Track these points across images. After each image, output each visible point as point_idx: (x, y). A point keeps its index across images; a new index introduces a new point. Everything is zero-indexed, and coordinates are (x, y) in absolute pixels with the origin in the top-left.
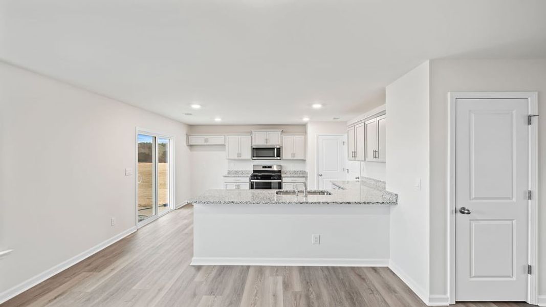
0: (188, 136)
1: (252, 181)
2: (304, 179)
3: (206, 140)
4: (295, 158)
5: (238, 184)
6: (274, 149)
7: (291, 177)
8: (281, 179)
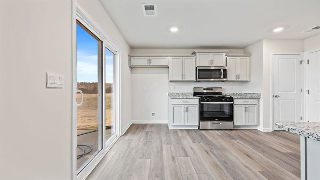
0: (130, 57)
1: (202, 103)
2: (256, 100)
3: (149, 61)
4: (240, 80)
5: (186, 106)
6: (220, 70)
7: (243, 99)
8: (232, 101)
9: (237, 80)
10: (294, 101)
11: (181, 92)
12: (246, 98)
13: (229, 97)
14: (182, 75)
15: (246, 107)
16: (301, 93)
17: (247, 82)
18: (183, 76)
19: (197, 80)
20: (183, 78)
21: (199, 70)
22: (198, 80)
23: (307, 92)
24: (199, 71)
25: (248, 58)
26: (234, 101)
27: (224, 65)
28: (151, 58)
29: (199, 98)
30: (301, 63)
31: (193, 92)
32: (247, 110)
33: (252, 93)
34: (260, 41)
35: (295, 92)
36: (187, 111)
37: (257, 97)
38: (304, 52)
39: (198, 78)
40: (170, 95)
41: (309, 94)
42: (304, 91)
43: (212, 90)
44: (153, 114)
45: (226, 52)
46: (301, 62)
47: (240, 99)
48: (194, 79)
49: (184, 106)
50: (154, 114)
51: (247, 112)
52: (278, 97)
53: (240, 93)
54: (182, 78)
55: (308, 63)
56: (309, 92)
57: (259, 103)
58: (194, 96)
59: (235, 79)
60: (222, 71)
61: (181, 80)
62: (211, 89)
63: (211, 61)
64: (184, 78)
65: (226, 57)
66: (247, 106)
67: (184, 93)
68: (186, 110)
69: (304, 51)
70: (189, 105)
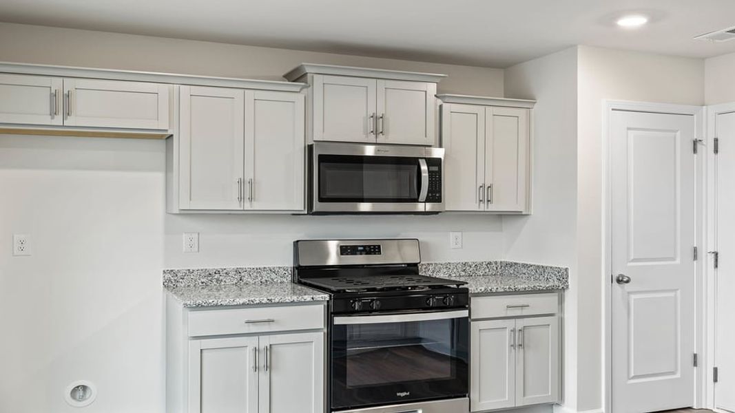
9: (483, 207)
10: (672, 294)
11: (231, 266)
12: (516, 292)
13: (455, 286)
14: (241, 182)
15: (517, 329)
16: (695, 262)
17: (517, 215)
18: (247, 188)
19: (314, 210)
20: (247, 196)
21: (322, 158)
22: (317, 206)
23: (711, 258)
24: (321, 164)
25: (521, 113)
26: (472, 306)
27: (432, 138)
28: (70, 84)
29: (326, 296)
30: (695, 151)
31: (290, 263)
32: (520, 343)
33: (538, 266)
34: (568, 50)
35: (678, 261)
36: (269, 367)
37: (557, 283)
38: (704, 107)
39: (321, 200)
40: (172, 282)
41: (716, 266)
42: (704, 254)
43: (379, 252)
44: (80, 391)
45: (438, 80)
46: (695, 143)
47: (497, 294)
48: (299, 204)
49: (252, 342)
50: (84, 388)
51: (521, 350)
52: (627, 282)
53: (490, 263)
54: (241, 199)
55: (716, 151)
56: (716, 260)
57: (561, 309)
58: (300, 283)
59: (474, 206)
60: (424, 167)
61: (235, 206)
62: (373, 249)
63: (376, 118)
64: (251, 199)
65: (440, 102)
66: (520, 324)
67: (249, 272)
68: (266, 361)
69: (703, 105)
70: (279, 336)
